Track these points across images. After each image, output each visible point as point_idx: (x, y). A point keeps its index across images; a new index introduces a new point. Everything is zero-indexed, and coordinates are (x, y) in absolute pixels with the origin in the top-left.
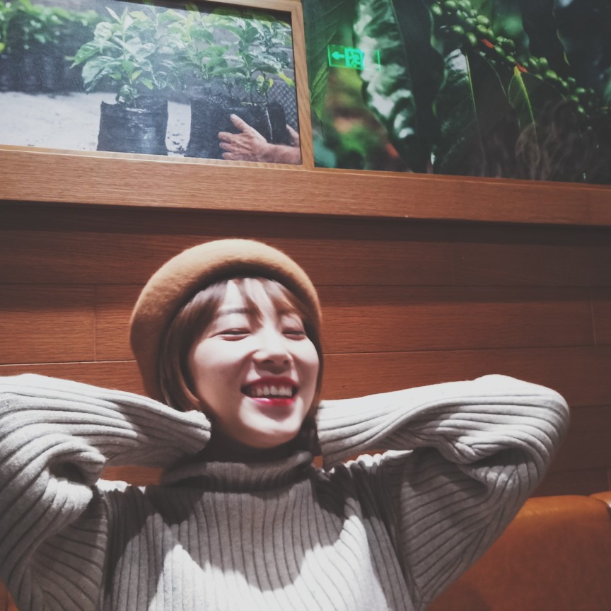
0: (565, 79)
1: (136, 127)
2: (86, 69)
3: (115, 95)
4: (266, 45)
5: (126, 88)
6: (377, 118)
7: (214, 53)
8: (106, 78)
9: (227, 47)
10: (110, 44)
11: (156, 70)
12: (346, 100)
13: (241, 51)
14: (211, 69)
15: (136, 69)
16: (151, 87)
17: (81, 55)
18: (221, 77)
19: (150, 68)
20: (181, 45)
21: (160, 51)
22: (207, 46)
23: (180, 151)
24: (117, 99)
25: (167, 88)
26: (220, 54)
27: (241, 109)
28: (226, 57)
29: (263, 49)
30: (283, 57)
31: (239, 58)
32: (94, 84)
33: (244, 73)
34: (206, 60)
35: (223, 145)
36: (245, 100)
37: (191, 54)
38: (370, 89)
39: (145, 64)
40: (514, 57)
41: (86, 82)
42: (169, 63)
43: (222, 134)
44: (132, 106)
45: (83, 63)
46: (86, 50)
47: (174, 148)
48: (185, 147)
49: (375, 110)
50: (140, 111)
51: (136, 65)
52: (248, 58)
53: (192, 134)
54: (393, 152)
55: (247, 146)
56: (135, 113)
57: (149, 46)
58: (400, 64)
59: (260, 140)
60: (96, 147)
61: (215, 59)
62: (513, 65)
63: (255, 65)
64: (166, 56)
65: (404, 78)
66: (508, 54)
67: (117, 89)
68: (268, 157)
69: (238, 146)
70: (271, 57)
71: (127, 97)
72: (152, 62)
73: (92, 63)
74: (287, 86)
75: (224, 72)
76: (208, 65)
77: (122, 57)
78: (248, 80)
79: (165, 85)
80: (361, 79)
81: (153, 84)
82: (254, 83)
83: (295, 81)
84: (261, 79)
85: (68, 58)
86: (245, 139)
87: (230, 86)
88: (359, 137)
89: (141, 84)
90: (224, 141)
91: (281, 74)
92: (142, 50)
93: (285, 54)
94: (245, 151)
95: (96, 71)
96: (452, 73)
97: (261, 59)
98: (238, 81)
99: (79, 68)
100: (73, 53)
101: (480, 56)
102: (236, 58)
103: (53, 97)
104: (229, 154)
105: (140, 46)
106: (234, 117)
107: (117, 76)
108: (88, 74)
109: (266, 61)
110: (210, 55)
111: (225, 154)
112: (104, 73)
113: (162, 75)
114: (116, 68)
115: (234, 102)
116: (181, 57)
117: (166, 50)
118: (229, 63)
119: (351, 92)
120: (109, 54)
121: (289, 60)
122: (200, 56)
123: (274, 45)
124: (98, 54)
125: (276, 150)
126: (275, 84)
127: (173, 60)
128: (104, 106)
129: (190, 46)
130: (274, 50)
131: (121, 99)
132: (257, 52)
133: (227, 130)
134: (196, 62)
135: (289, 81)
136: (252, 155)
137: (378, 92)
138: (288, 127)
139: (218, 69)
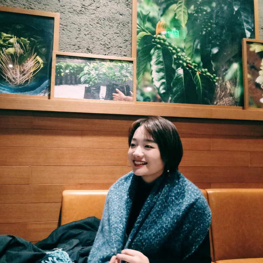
0: (212, 75)
1: (93, 92)
2: (82, 78)
3: (88, 85)
4: (126, 70)
5: (91, 83)
6: (155, 88)
7: (113, 73)
8: (86, 80)
9: (116, 71)
10: (88, 72)
11: (98, 78)
12: (147, 83)
13: (120, 72)
14: (112, 77)
15: (94, 78)
16: (97, 82)
17: (81, 75)
18: (114, 79)
19: (97, 77)
20: (105, 71)
21: (100, 73)
22: (111, 71)
23: (103, 98)
24: (89, 85)
25: (101, 83)
26: (114, 73)
27: (119, 87)
28: (116, 74)
29: (125, 71)
30: (130, 73)
31: (119, 74)
32: (83, 82)
33: (120, 78)
34: (111, 75)
35: (113, 96)
36: (120, 85)
37: (107, 73)
38: (154, 80)
39: (96, 76)
40: (197, 69)
41: (82, 82)
42: (101, 76)
43: (114, 94)
44: (92, 87)
45: (81, 77)
46: (82, 74)
47: (102, 97)
48: (104, 97)
49: (155, 86)
50: (94, 88)
51: (94, 77)
52: (121, 73)
53: (106, 94)
54: (159, 97)
55: (120, 97)
56: (93, 89)
57: (97, 72)
58: (163, 72)
59: (123, 95)
60: (83, 98)
61: (113, 74)
62: (196, 71)
63: (123, 75)
64: (101, 74)
65: (164, 76)
66: (195, 68)
67: (89, 83)
68: (125, 100)
69: (117, 97)
70: (127, 73)
71: (91, 85)
72: (97, 76)
73: (83, 77)
74: (131, 81)
75: (115, 77)
76: (111, 76)
77: (90, 75)
78: (121, 79)
79: (100, 81)
80: (152, 77)
81: (97, 81)
82: (122, 80)
83: (133, 79)
84: (124, 79)
85: (78, 76)
86: (119, 95)
87: (116, 81)
88: (150, 93)
89: (94, 81)
90: (114, 96)
91: (130, 78)
92: (95, 73)
93: (131, 72)
94: (119, 98)
95: (84, 79)
96: (178, 74)
97: (125, 74)
98: (118, 80)
99: (80, 78)
100: (79, 74)
101: (187, 69)
102: (118, 74)
103: (74, 86)
104: (115, 99)
105: (95, 72)
106: (117, 89)
107: (89, 80)
108: (82, 80)
109: (126, 74)
110: (111, 73)
111: (114, 99)
112: (86, 79)
113: (100, 79)
114: (88, 78)
115: (117, 85)
116: (105, 74)
117: (101, 72)
118: (116, 75)
119: (149, 81)
120: (87, 74)
121: (132, 74)
122: (109, 74)
123: (128, 70)
124: (85, 74)
125: (127, 98)
126: (128, 80)
127: (103, 75)
128: (86, 87)
129: (107, 71)
130: (128, 71)
131: (90, 86)
132: (124, 72)
133: (115, 93)
134: (108, 75)
135: (132, 79)
136: (120, 99)
137: (156, 80)
138: (130, 91)
139: (113, 77)
